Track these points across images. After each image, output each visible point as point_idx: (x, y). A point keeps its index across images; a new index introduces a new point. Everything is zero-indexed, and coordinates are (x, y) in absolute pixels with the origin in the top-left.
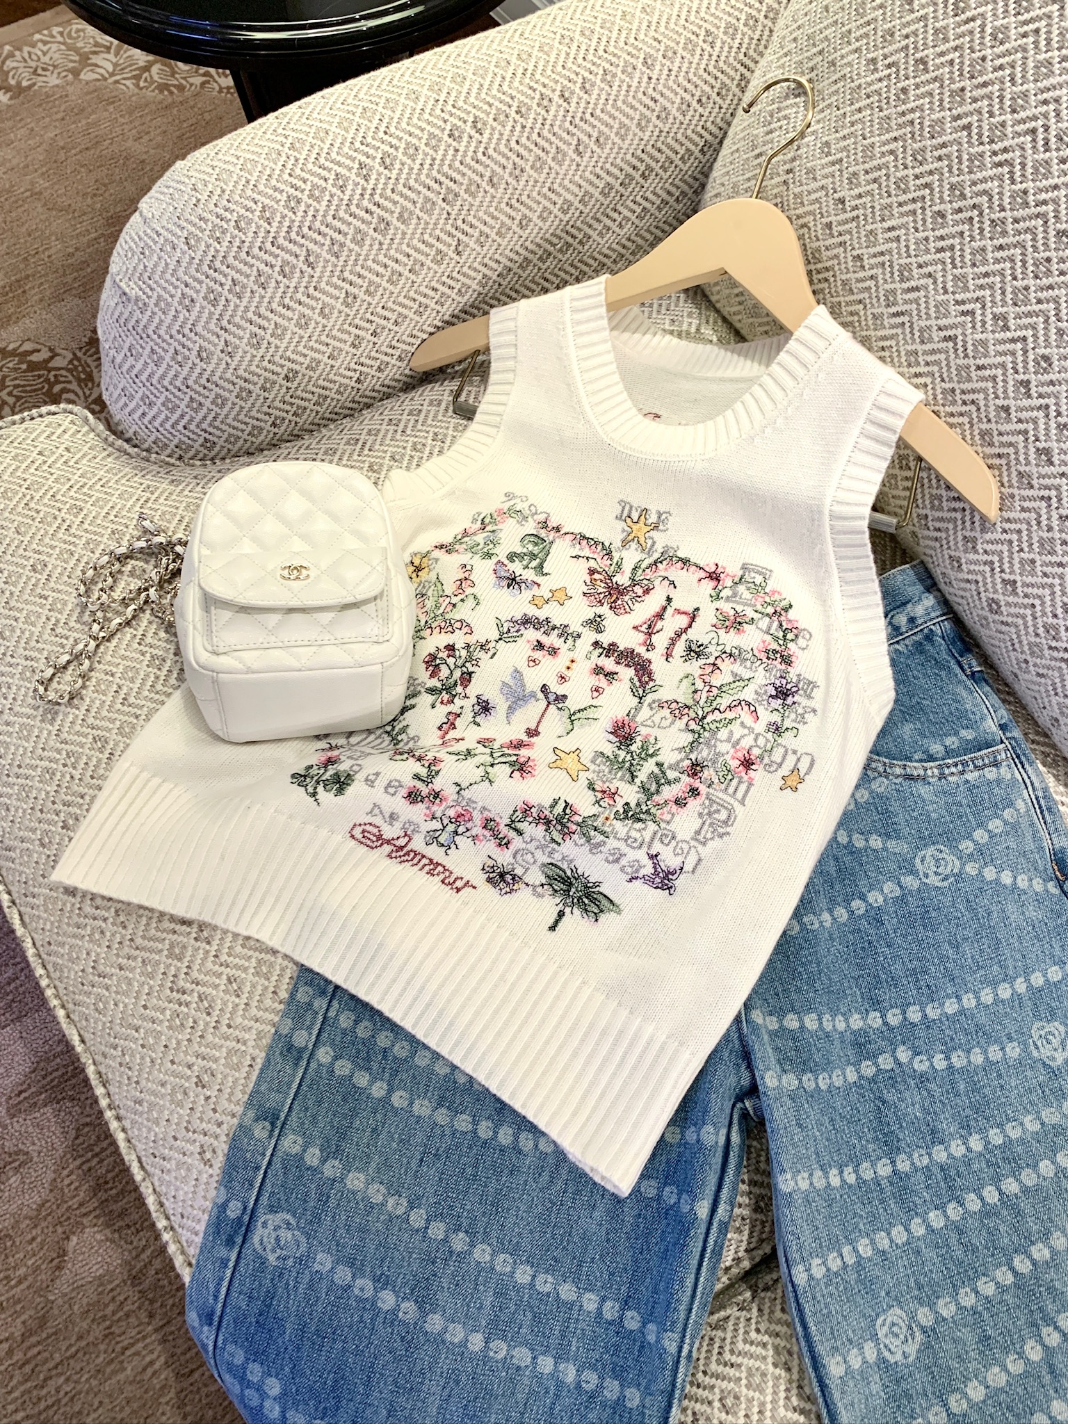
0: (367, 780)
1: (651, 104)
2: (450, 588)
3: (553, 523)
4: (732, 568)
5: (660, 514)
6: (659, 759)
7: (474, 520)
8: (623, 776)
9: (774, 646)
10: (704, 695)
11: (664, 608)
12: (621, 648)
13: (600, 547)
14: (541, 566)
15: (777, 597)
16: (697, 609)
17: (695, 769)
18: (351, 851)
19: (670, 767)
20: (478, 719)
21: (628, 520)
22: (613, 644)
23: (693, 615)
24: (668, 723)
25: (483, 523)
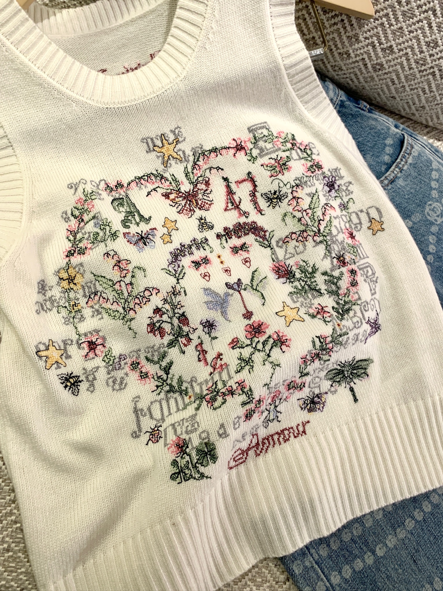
0: (220, 435)
2: (115, 275)
3: (113, 184)
4: (245, 137)
5: (173, 132)
6: (321, 270)
7: (67, 219)
8: (313, 295)
9: (310, 164)
10: (307, 218)
11: (228, 187)
12: (232, 228)
13: (153, 178)
14: (141, 217)
15: (283, 136)
16: (249, 173)
17: (342, 261)
18: (238, 475)
19: (332, 270)
20: (213, 335)
21: (156, 148)
22: (225, 229)
23: (250, 178)
24: (301, 248)
25: (75, 217)
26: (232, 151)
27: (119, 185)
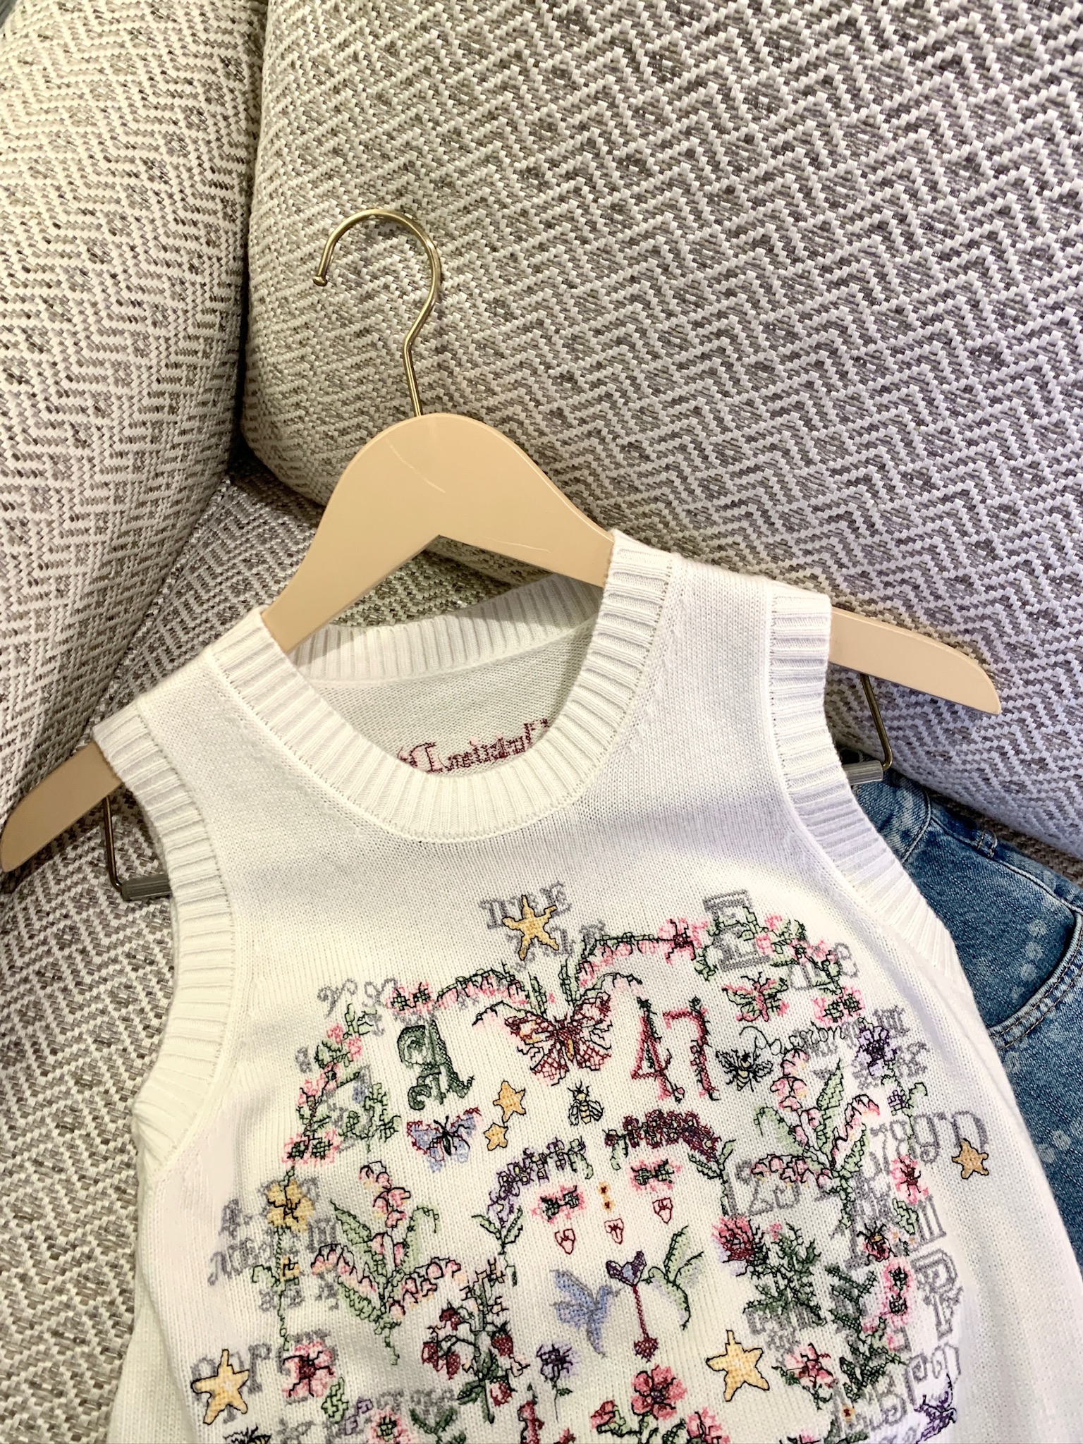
1: (136, 312)
2: (376, 1219)
3: (409, 990)
4: (697, 919)
5: (547, 892)
6: (827, 1259)
7: (304, 1067)
8: (800, 1316)
9: (830, 998)
10: (809, 1129)
11: (647, 1021)
12: (642, 1119)
13: (493, 980)
14: (453, 1076)
15: (780, 926)
16: (695, 1001)
17: (877, 1246)
19: (850, 1266)
20: (562, 1384)
21: (508, 922)
22: (628, 1121)
23: (696, 1011)
24: (788, 1196)
25: (322, 1065)
26: (664, 948)
27: (422, 995)
